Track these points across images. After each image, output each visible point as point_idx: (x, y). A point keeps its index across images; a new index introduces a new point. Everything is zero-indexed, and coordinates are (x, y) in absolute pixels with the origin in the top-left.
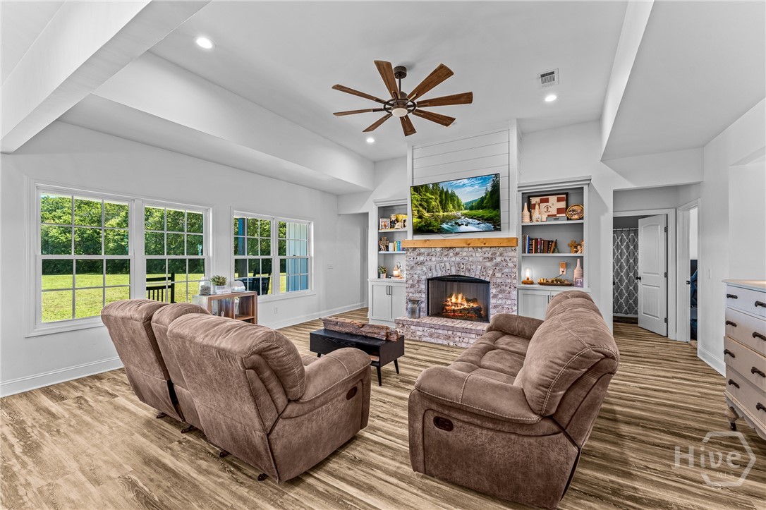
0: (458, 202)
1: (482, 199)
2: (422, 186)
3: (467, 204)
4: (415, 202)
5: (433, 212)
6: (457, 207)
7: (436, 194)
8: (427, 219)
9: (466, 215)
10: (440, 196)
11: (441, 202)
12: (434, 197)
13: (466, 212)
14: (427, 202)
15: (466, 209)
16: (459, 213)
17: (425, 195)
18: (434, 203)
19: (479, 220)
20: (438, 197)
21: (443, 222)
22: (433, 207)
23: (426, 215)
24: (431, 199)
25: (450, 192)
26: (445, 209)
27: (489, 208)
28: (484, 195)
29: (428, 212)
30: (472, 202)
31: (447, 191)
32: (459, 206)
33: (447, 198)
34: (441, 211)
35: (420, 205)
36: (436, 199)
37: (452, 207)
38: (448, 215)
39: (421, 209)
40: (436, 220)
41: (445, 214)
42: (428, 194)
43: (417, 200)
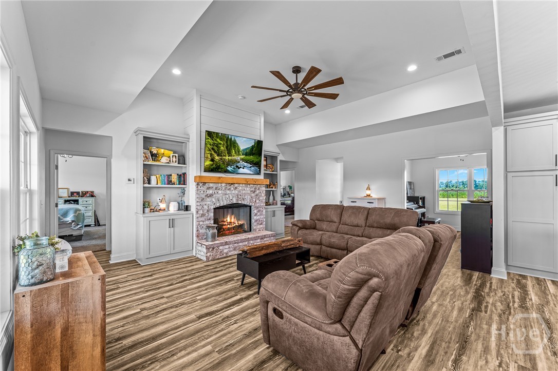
0: (238, 149)
1: (253, 147)
2: (214, 132)
3: (243, 150)
4: (209, 146)
5: (221, 156)
6: (237, 153)
7: (224, 140)
8: (217, 162)
9: (243, 160)
10: (226, 142)
11: (227, 147)
12: (222, 143)
13: (243, 157)
14: (217, 146)
15: (243, 155)
16: (238, 158)
17: (216, 140)
18: (222, 148)
19: (251, 164)
20: (225, 143)
21: (228, 165)
22: (221, 152)
23: (217, 158)
24: (220, 144)
25: (233, 139)
26: (230, 154)
27: (256, 155)
28: (253, 144)
29: (218, 155)
30: (246, 149)
31: (231, 139)
32: (239, 152)
33: (231, 144)
34: (227, 155)
35: (213, 149)
36: (224, 144)
37: (234, 152)
38: (231, 159)
39: (213, 152)
40: (224, 163)
41: (230, 158)
42: (218, 140)
43: (210, 145)
